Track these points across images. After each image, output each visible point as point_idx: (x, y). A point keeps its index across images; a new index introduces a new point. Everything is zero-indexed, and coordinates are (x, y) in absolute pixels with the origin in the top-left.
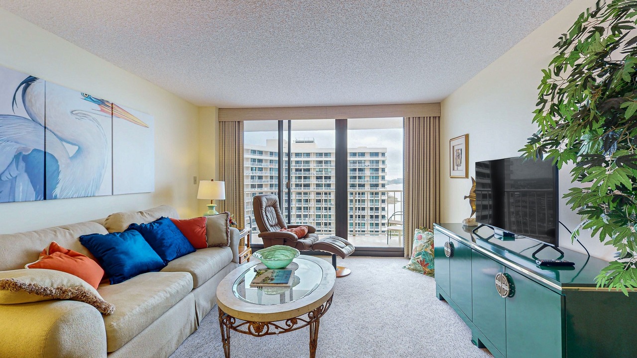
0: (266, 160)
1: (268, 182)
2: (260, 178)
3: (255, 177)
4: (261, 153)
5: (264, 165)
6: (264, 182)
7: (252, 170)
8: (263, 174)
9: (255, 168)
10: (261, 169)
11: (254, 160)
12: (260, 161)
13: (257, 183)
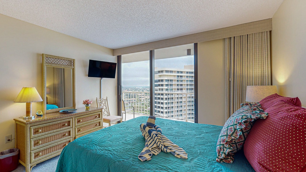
0: (184, 76)
1: (185, 87)
2: (181, 85)
3: (179, 85)
4: (182, 72)
5: (183, 79)
6: (183, 87)
7: (177, 81)
8: (183, 83)
9: (179, 80)
10: (182, 81)
11: (178, 76)
12: (181, 76)
13: (180, 88)
